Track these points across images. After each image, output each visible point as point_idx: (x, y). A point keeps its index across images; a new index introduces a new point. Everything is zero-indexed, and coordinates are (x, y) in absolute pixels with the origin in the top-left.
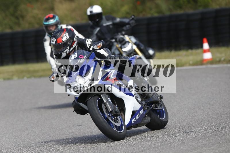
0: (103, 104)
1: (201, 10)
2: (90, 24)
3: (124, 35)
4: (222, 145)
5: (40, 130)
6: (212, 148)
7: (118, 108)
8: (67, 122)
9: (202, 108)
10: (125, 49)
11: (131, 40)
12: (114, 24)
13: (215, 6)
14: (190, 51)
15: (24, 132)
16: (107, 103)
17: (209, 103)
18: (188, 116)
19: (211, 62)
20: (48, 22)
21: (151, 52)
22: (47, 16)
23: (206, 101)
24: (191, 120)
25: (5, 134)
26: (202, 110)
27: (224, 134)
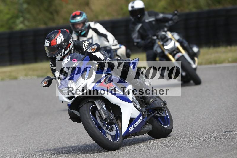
0: (97, 111)
2: (131, 20)
3: (166, 32)
5: (74, 129)
7: (114, 115)
10: (167, 46)
11: (174, 37)
12: (157, 20)
15: (58, 131)
16: (101, 110)
18: (227, 115)
20: (75, 19)
21: (195, 49)
22: (74, 13)
24: (230, 119)
25: (38, 133)
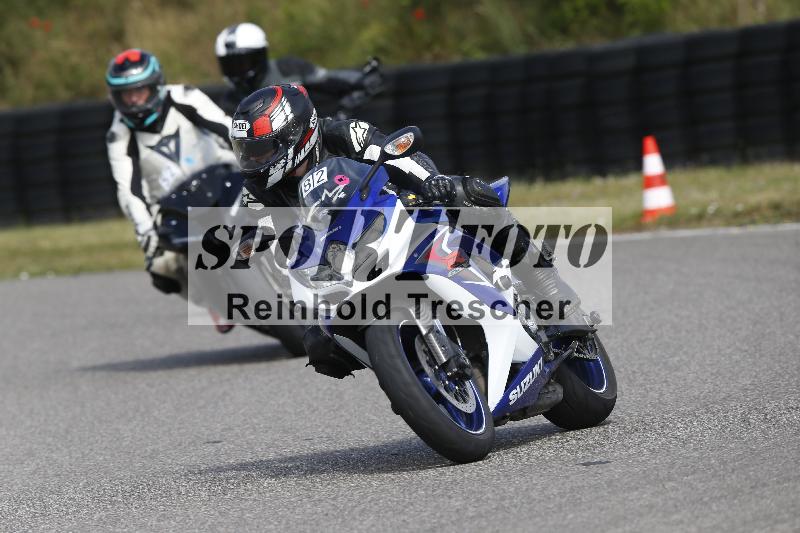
0: (417, 339)
1: (635, 37)
4: (710, 508)
6: (676, 517)
7: (466, 352)
8: (170, 430)
9: (641, 380)
13: (682, 25)
14: (598, 182)
16: (431, 336)
17: (665, 363)
19: (672, 219)
20: (123, 74)
22: (120, 56)
23: (654, 356)
26: (641, 385)
27: (716, 471)
